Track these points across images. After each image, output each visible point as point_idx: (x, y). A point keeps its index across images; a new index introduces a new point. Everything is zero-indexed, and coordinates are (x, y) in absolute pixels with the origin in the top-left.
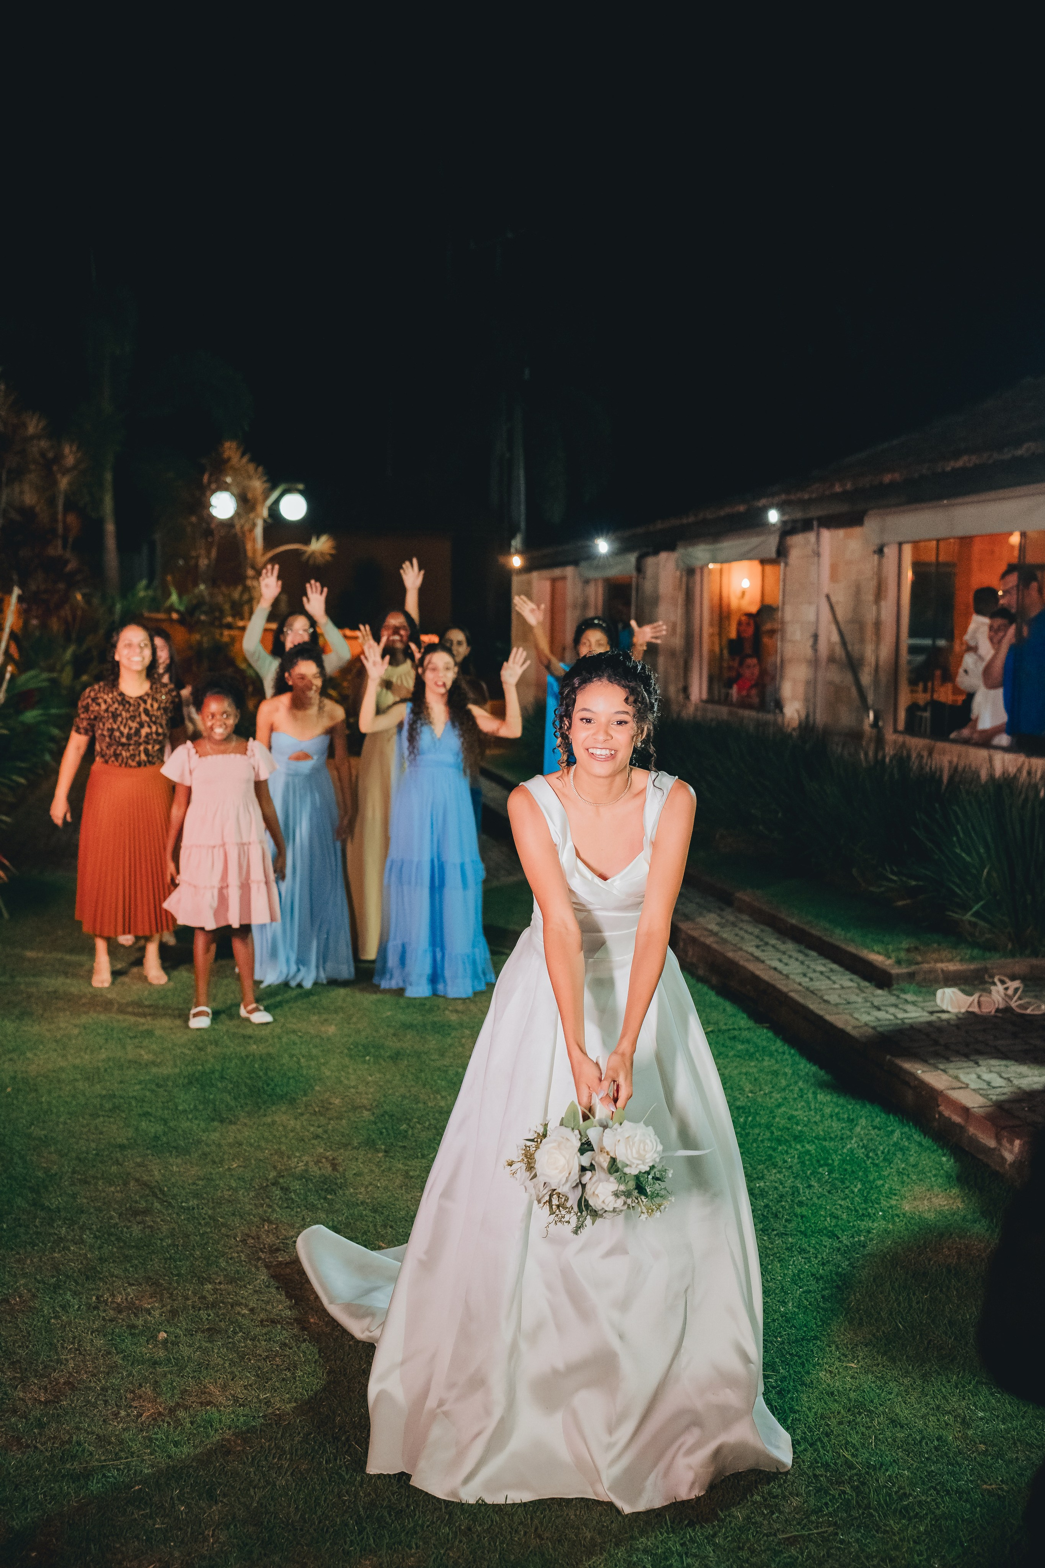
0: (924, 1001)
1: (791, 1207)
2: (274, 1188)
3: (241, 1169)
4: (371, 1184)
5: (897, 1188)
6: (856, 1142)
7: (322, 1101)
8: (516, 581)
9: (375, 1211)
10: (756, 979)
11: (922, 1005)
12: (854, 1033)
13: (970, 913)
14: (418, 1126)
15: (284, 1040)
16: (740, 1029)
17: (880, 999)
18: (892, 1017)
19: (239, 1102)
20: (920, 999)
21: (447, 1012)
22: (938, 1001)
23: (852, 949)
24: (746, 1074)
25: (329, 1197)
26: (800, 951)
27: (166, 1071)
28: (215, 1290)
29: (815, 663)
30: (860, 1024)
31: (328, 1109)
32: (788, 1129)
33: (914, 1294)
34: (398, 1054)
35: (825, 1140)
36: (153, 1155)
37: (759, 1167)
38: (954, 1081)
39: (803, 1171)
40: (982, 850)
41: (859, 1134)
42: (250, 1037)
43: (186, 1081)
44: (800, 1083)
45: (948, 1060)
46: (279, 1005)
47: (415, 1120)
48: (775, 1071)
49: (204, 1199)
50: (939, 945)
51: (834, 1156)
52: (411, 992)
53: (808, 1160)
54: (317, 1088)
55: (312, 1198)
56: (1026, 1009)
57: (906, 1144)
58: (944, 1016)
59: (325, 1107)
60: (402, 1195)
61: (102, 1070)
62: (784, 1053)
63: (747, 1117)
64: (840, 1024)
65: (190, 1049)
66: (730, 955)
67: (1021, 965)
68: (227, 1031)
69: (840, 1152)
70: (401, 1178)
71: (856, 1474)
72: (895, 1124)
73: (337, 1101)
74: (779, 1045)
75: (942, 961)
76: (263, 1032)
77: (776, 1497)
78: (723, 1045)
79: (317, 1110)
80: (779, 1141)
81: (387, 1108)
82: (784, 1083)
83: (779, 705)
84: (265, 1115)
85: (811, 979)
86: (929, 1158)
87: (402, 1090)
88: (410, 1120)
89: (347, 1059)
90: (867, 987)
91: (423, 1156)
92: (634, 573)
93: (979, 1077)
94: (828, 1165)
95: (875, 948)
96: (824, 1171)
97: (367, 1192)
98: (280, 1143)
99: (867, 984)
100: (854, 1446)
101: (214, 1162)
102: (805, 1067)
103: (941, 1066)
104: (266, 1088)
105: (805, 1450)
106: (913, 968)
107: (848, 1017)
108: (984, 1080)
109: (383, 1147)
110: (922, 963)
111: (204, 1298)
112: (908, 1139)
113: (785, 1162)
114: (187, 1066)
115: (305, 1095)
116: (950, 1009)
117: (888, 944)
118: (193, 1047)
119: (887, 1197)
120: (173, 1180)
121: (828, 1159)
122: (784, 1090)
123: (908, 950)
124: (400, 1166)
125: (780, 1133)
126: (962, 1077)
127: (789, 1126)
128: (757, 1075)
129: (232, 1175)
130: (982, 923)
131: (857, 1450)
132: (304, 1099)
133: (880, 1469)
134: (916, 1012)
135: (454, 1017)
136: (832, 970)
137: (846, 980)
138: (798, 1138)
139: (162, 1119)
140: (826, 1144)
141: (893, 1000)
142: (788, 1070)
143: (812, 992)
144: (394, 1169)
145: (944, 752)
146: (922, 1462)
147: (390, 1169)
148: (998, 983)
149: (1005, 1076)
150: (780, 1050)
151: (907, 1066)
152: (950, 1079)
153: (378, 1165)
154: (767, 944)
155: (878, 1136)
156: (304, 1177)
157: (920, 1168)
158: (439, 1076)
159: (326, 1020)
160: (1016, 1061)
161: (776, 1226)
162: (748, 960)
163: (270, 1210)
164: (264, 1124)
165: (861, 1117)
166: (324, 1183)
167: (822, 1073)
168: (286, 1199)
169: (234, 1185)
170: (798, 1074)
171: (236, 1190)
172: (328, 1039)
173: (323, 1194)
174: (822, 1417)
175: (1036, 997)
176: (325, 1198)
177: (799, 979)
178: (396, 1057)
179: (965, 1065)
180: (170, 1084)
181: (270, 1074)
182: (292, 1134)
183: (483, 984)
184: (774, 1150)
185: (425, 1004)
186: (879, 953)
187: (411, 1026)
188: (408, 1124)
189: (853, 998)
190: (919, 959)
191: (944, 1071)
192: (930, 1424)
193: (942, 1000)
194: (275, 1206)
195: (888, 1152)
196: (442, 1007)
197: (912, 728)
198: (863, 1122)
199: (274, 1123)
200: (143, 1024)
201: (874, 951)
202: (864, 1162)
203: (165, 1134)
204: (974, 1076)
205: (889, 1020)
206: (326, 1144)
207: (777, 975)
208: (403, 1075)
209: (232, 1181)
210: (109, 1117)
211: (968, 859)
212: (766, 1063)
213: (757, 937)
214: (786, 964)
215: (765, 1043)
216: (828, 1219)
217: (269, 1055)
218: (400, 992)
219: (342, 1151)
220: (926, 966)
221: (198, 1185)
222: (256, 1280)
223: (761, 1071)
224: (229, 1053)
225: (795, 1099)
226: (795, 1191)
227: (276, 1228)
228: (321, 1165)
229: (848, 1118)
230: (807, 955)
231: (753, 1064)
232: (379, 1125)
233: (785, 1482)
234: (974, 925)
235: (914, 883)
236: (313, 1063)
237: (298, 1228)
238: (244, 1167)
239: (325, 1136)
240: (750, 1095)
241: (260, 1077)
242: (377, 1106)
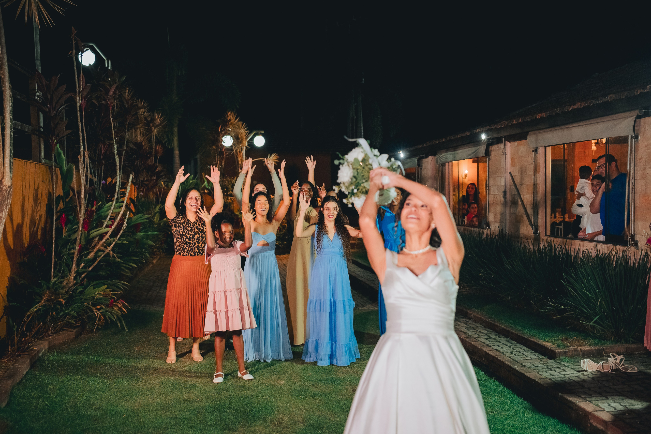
7: (279, 419)
10: (488, 356)
11: (573, 367)
12: (540, 382)
13: (593, 321)
14: (327, 431)
15: (259, 388)
17: (551, 364)
18: (558, 374)
19: (238, 420)
20: (572, 364)
21: (338, 373)
22: (582, 366)
23: (534, 340)
26: (508, 341)
27: (202, 404)
29: (505, 204)
30: (543, 377)
31: (282, 423)
34: (315, 394)
38: (596, 407)
40: (597, 291)
42: (243, 387)
43: (212, 409)
44: (515, 407)
45: (591, 396)
46: (257, 370)
47: (325, 428)
48: (502, 401)
50: (577, 337)
52: (320, 364)
54: (276, 412)
56: (628, 370)
58: (586, 373)
59: (280, 423)
61: (171, 405)
62: (505, 392)
64: (533, 377)
65: (213, 393)
66: (473, 343)
67: (621, 347)
68: (232, 384)
72: (568, 429)
73: (286, 419)
74: (502, 388)
75: (581, 345)
76: (249, 384)
79: (276, 423)
81: (311, 422)
82: (507, 407)
83: (488, 225)
84: (251, 427)
85: (515, 355)
87: (318, 413)
88: (323, 428)
89: (290, 397)
90: (544, 359)
92: (417, 167)
93: (609, 405)
99: (544, 357)
102: (516, 399)
103: (588, 399)
104: (251, 413)
106: (566, 349)
107: (536, 374)
108: (612, 407)
110: (571, 346)
114: (212, 402)
115: (270, 416)
116: (588, 370)
117: (551, 337)
118: (215, 392)
122: (507, 411)
123: (562, 340)
126: (600, 405)
127: (513, 430)
130: (598, 327)
132: (270, 418)
134: (572, 371)
135: (341, 375)
136: (525, 350)
137: (532, 355)
139: (200, 429)
141: (557, 365)
142: (509, 402)
143: (516, 361)
148: (612, 357)
149: (623, 405)
150: (503, 390)
151: (571, 399)
152: (594, 406)
154: (491, 338)
158: (335, 405)
159: (279, 378)
160: (627, 397)
162: (483, 346)
165: (549, 425)
167: (525, 402)
170: (513, 403)
172: (281, 387)
175: (631, 363)
177: (509, 355)
178: (314, 395)
179: (601, 398)
180: (204, 411)
181: (253, 405)
183: (355, 359)
185: (327, 370)
186: (548, 342)
187: (321, 380)
188: (322, 430)
189: (537, 364)
190: (569, 344)
191: (590, 402)
193: (584, 365)
196: (335, 371)
197: (554, 233)
198: (550, 428)
200: (191, 381)
201: (545, 341)
204: (606, 405)
205: (558, 376)
207: (498, 353)
208: (318, 405)
211: (590, 295)
212: (496, 397)
213: (486, 334)
214: (502, 348)
215: (495, 387)
217: (252, 395)
218: (315, 363)
220: (572, 348)
223: (495, 401)
224: (232, 395)
225: (513, 416)
229: (542, 425)
230: (511, 343)
231: (490, 397)
232: (307, 431)
234: (594, 327)
235: (563, 307)
236: (273, 400)
241: (248, 407)
242: (306, 421)
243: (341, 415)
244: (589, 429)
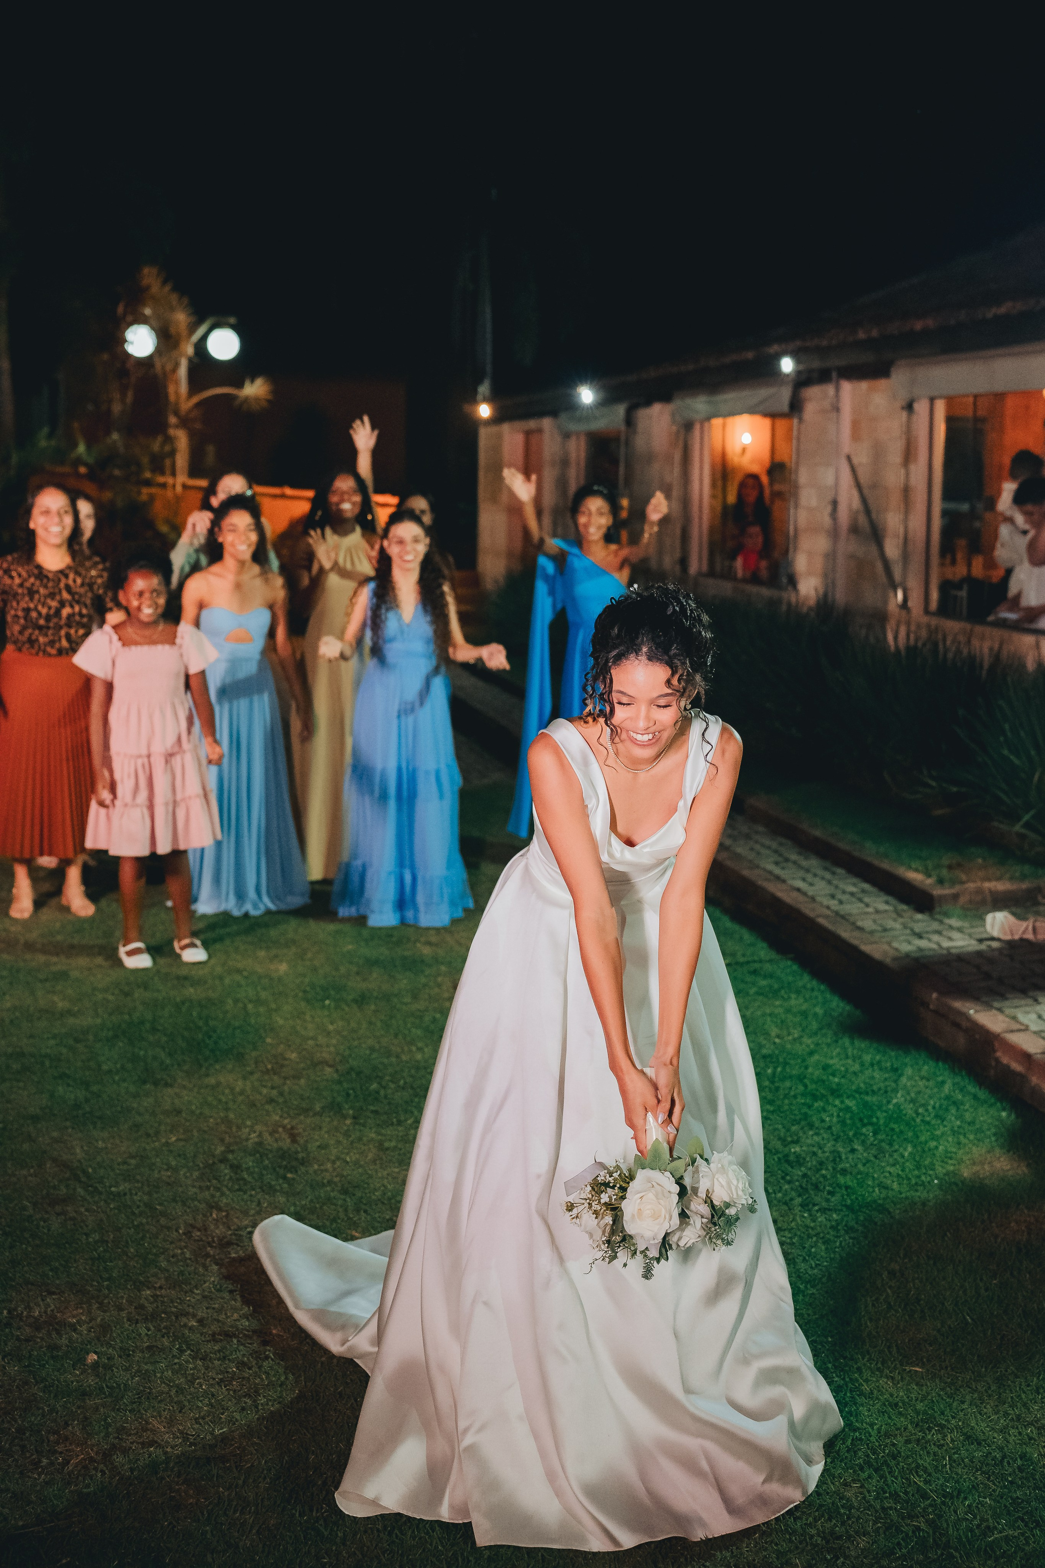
0: (972, 927)
1: (834, 1176)
2: (222, 1166)
3: (181, 1144)
4: (338, 1158)
5: (954, 1150)
6: (902, 1096)
7: (275, 1056)
8: (484, 436)
9: (345, 1191)
10: (776, 902)
11: (970, 931)
13: (1021, 823)
14: (392, 1086)
15: (227, 981)
16: (761, 961)
17: (922, 925)
18: (934, 946)
19: (175, 1059)
20: (966, 924)
21: (419, 945)
22: (988, 927)
23: (885, 865)
24: (770, 1015)
25: (289, 1175)
26: (826, 869)
27: (87, 1021)
28: (155, 1296)
29: (834, 533)
30: (898, 955)
31: (282, 1066)
32: (823, 1081)
33: (981, 1280)
34: (363, 996)
35: (867, 1094)
36: (73, 1128)
37: (794, 1128)
38: (1013, 1022)
39: (843, 1131)
40: (1033, 753)
41: (905, 1085)
43: (111, 1033)
44: (834, 1026)
45: (1003, 997)
46: (220, 939)
47: (387, 1078)
48: (804, 1012)
49: (138, 1181)
50: (984, 860)
51: (879, 1114)
52: (375, 921)
53: (851, 1118)
54: (269, 1040)
55: (269, 1178)
57: (960, 1097)
58: (995, 944)
59: (279, 1064)
60: (376, 1171)
61: (7, 1021)
62: (813, 990)
63: (775, 1068)
64: (877, 955)
66: (745, 872)
69: (884, 1108)
70: (374, 1150)
71: (931, 1505)
72: (946, 1073)
73: (294, 1056)
74: (806, 980)
75: (989, 880)
76: (201, 972)
77: (839, 1538)
78: (743, 981)
79: (269, 1067)
80: (815, 1098)
81: (353, 1063)
82: (815, 1025)
83: (792, 581)
84: (207, 1075)
85: (841, 902)
86: (987, 1113)
87: (370, 1042)
88: (381, 1078)
89: (303, 1004)
90: (905, 911)
91: (399, 1123)
92: (623, 427)
94: (872, 1124)
95: (913, 866)
96: (868, 1131)
97: (334, 1169)
98: (227, 1109)
99: (905, 907)
100: (925, 1470)
101: (148, 1135)
102: (837, 1006)
103: (996, 1005)
104: (208, 1041)
105: (870, 1477)
106: (957, 888)
107: (884, 946)
109: (351, 1112)
110: (968, 881)
111: (142, 1307)
112: (961, 1090)
113: (823, 1121)
114: (110, 1014)
115: (255, 1048)
117: (925, 860)
118: (117, 992)
119: (943, 1161)
120: (99, 1159)
121: (871, 1117)
122: (816, 1034)
123: (949, 867)
124: (373, 1135)
125: (814, 1086)
126: (1021, 1017)
127: (824, 1077)
128: (783, 1017)
129: (171, 1151)
130: (1032, 835)
131: (930, 1475)
132: (254, 1054)
133: (958, 1497)
134: (963, 939)
135: (427, 951)
136: (863, 891)
137: (881, 903)
138: (835, 1092)
140: (868, 1098)
141: (935, 925)
142: (819, 1010)
143: (841, 917)
144: (365, 1139)
145: (982, 638)
146: (1005, 1487)
147: (360, 1139)
150: (808, 986)
151: (958, 1005)
152: (1007, 1019)
153: (347, 1134)
154: (787, 860)
155: (927, 1087)
156: (259, 1150)
157: (978, 1126)
158: (413, 1023)
159: (276, 956)
161: (817, 1199)
162: (766, 880)
163: (218, 1194)
164: (207, 1087)
165: (906, 1065)
166: (282, 1157)
168: (238, 1180)
169: (173, 1163)
170: (830, 1014)
171: (175, 1170)
172: (280, 979)
173: (281, 1171)
174: (887, 1435)
176: (285, 1178)
177: (826, 901)
178: (362, 1000)
179: (1023, 1002)
180: (91, 1038)
181: (211, 1023)
182: (240, 1098)
183: (461, 910)
184: (810, 1107)
185: (392, 935)
186: (916, 870)
187: (377, 962)
188: (379, 1083)
189: (891, 924)
190: (963, 877)
191: (1000, 1010)
192: (1011, 1439)
193: (993, 926)
194: (225, 1189)
195: (941, 1106)
196: (413, 938)
197: (946, 609)
199: (218, 1084)
200: (55, 964)
201: (911, 868)
202: (915, 1121)
203: (87, 1100)
204: (1033, 1016)
205: (934, 950)
206: (282, 1109)
207: (801, 898)
208: (370, 1023)
209: (171, 1159)
210: (18, 1081)
211: (1016, 761)
212: (793, 1002)
213: (776, 851)
214: (811, 884)
215: (791, 978)
216: (877, 1190)
217: (209, 1000)
218: (361, 921)
219: (302, 1117)
220: (971, 886)
221: (129, 1165)
222: (205, 1282)
223: (788, 1011)
224: (161, 998)
226: (836, 1157)
227: (227, 1216)
228: (277, 1135)
229: (891, 1067)
231: (777, 1003)
232: (345, 1085)
233: (849, 1518)
234: (1022, 836)
235: (955, 789)
236: (262, 1010)
237: (253, 1215)
238: (185, 1140)
239: (281, 1100)
240: (777, 1040)
241: (200, 1028)
242: (341, 1061)
243: (427, 1046)
244: (992, 1072)
